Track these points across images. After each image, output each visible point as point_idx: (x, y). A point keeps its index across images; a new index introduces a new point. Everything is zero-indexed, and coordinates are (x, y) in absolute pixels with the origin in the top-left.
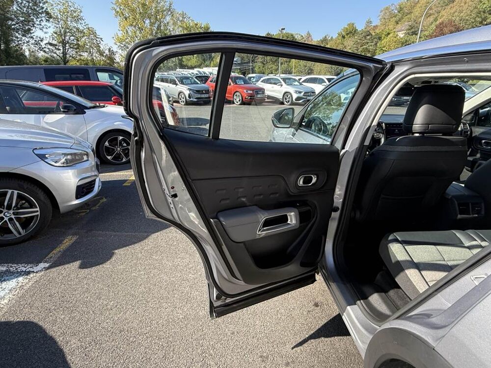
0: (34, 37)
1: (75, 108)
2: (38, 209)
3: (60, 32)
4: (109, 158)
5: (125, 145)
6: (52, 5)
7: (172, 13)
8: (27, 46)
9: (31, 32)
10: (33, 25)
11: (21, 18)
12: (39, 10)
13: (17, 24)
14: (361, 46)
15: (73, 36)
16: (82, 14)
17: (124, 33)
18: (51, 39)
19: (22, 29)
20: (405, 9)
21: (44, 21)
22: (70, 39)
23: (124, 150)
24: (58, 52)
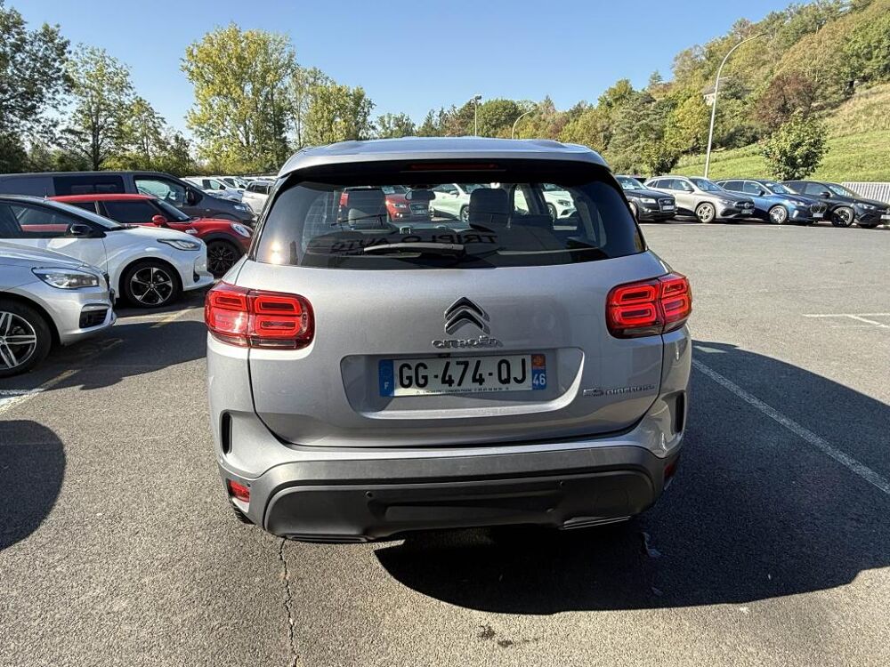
0: (42, 120)
1: (91, 229)
2: (35, 336)
3: (90, 110)
4: (138, 297)
5: (161, 279)
6: (76, 64)
7: (293, 71)
8: (28, 136)
9: (37, 110)
10: (40, 98)
11: (20, 89)
12: (53, 74)
13: (13, 98)
14: (637, 122)
15: (111, 116)
16: (128, 79)
17: (206, 109)
18: (73, 122)
19: (21, 106)
20: (718, 53)
21: (61, 93)
22: (105, 121)
23: (159, 288)
24: (83, 145)
